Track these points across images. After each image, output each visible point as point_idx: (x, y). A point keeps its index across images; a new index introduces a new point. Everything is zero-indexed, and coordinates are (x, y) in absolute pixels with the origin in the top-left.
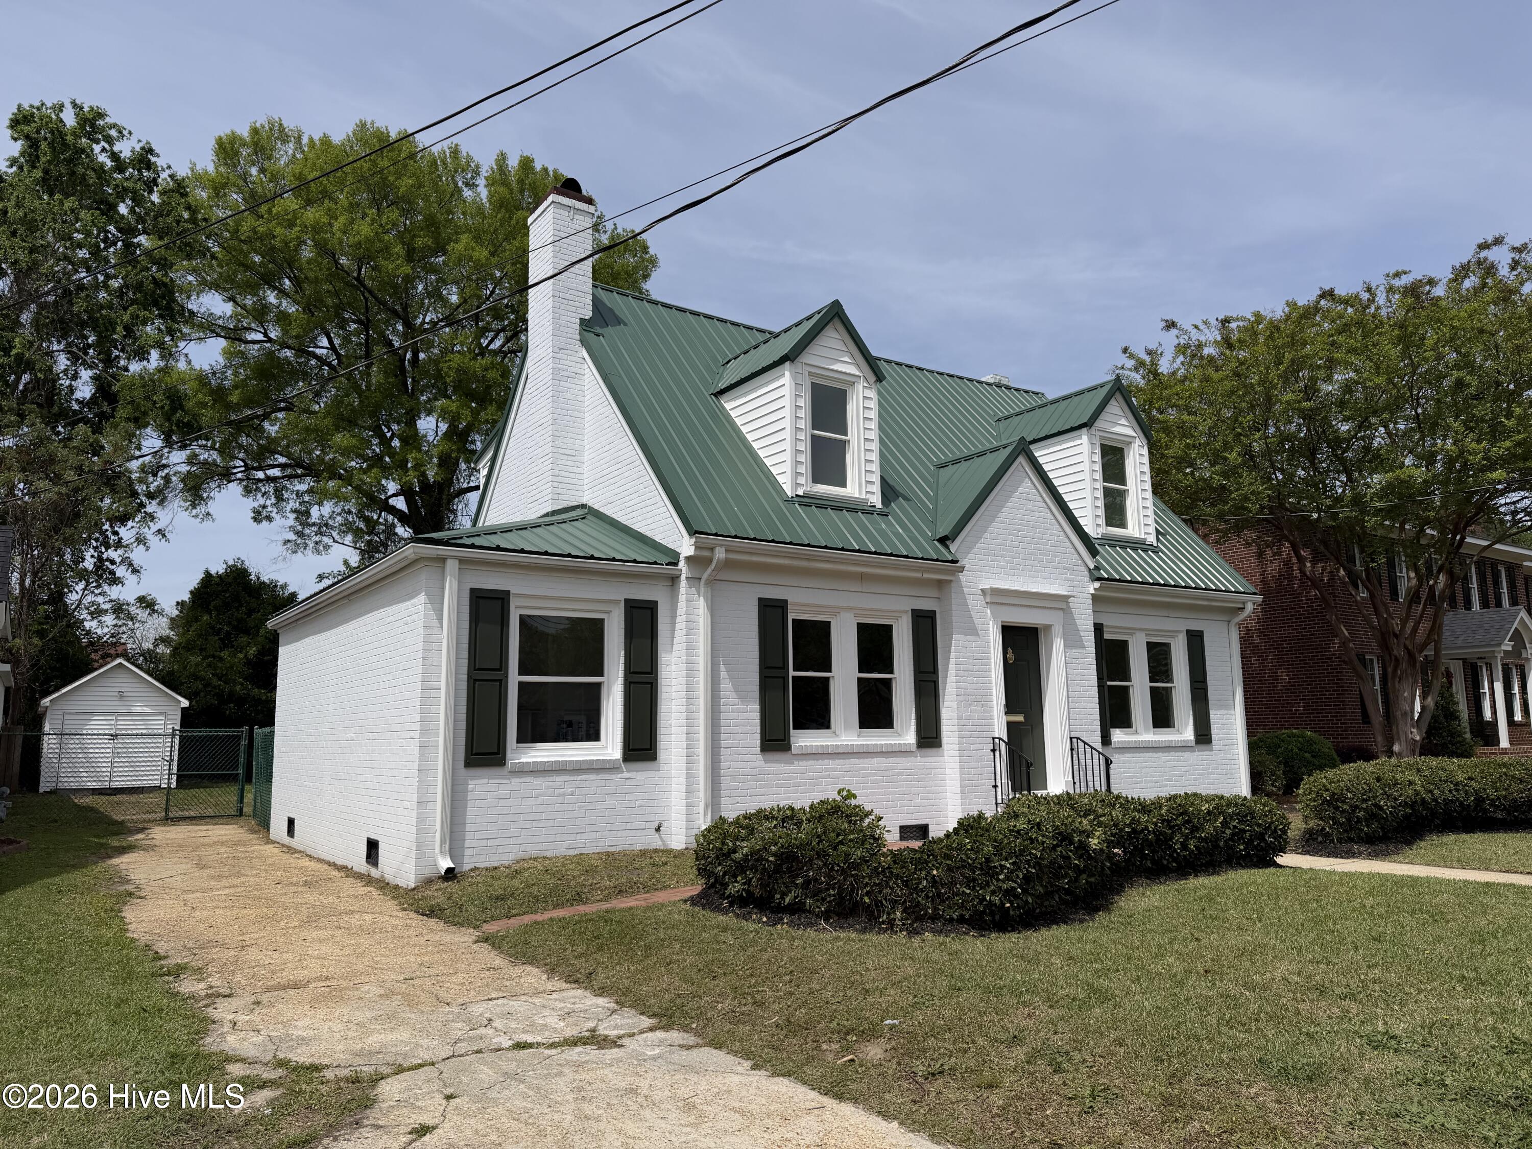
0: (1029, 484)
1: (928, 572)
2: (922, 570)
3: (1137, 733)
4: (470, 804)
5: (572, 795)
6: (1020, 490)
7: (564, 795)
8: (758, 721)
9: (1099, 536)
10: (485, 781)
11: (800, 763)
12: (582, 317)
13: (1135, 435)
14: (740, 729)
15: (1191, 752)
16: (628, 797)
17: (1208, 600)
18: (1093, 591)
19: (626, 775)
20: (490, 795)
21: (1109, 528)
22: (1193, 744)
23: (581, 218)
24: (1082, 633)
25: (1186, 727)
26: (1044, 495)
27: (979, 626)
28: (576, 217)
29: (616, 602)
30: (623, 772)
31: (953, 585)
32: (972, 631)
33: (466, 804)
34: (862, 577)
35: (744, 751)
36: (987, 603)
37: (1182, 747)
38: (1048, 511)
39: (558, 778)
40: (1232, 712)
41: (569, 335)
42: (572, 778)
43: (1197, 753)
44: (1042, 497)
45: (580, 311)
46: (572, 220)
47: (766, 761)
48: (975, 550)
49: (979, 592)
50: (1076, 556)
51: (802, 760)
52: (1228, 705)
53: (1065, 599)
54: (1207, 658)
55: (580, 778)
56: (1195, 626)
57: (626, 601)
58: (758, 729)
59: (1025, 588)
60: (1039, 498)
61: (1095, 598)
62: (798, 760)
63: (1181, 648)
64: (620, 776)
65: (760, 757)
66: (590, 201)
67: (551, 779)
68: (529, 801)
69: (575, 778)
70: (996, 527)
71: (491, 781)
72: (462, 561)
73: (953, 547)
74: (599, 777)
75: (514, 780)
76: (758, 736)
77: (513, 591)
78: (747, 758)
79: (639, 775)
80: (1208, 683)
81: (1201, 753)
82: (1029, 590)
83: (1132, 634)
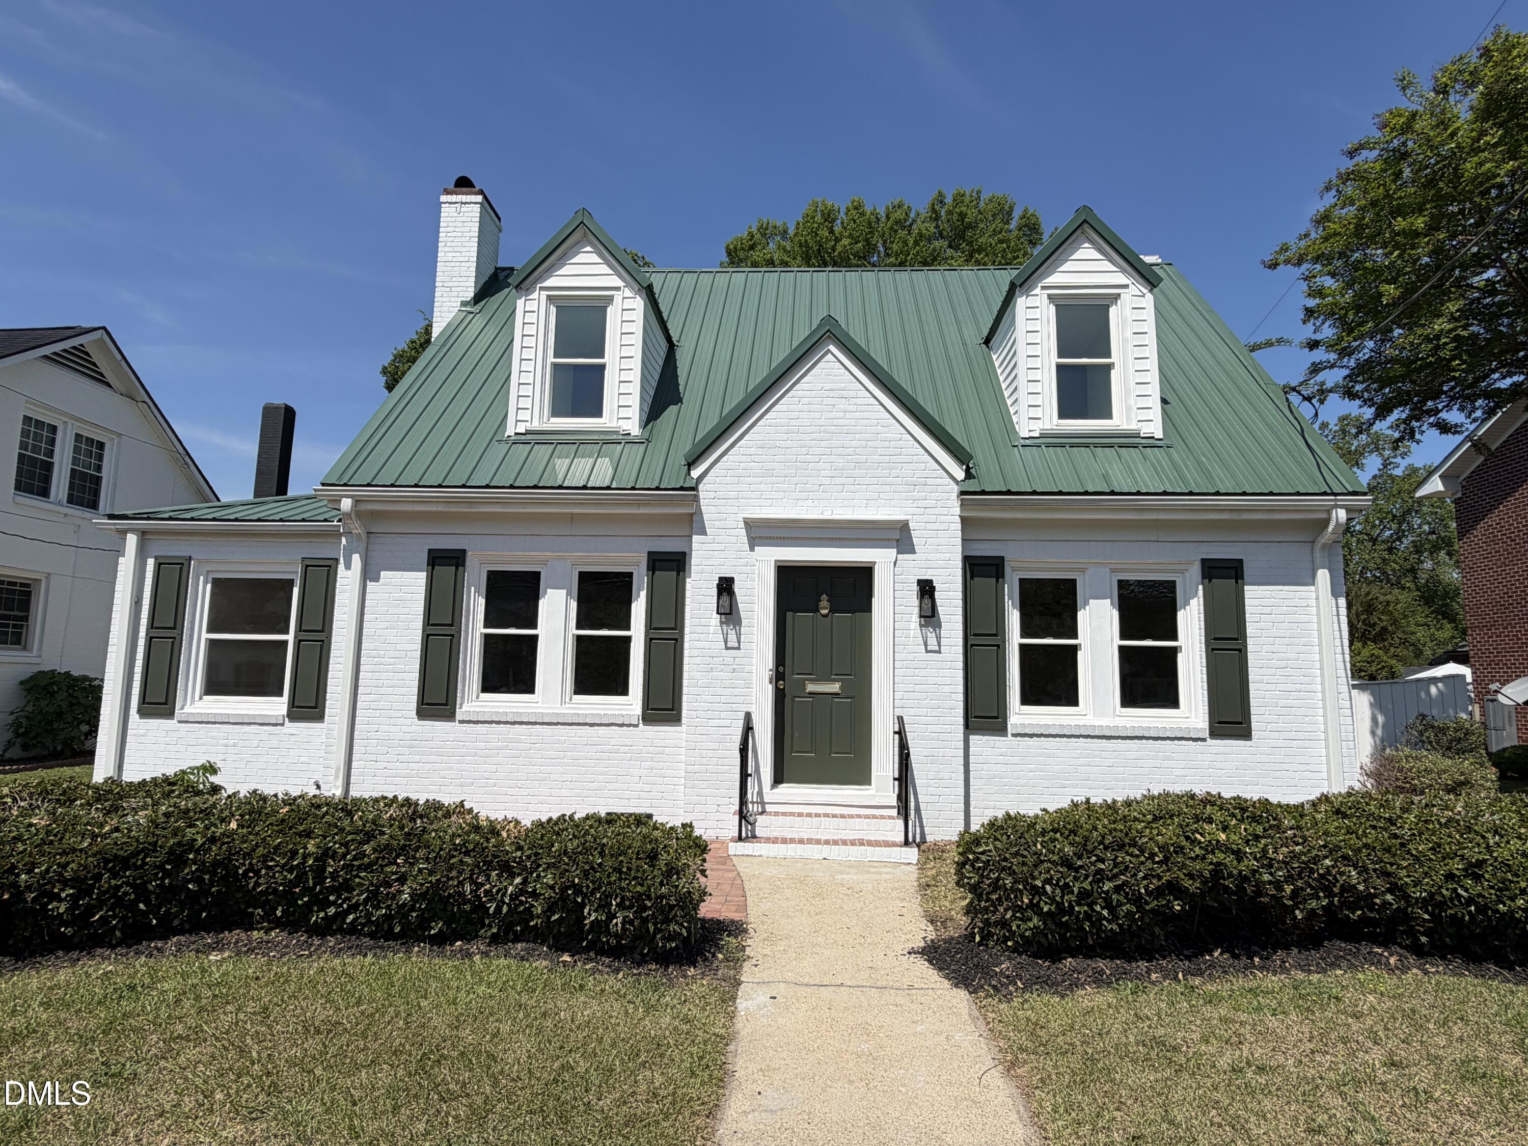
3: (1083, 714)
11: (469, 730)
13: (1128, 282)
15: (1199, 746)
18: (960, 511)
19: (289, 732)
21: (1067, 421)
22: (1205, 735)
30: (286, 729)
43: (1213, 750)
47: (423, 727)
51: (471, 728)
53: (901, 526)
54: (1248, 600)
56: (1222, 552)
61: (966, 522)
62: (467, 727)
65: (417, 722)
73: (697, 471)
80: (1249, 641)
81: (1223, 750)
82: (836, 517)
83: (1084, 572)
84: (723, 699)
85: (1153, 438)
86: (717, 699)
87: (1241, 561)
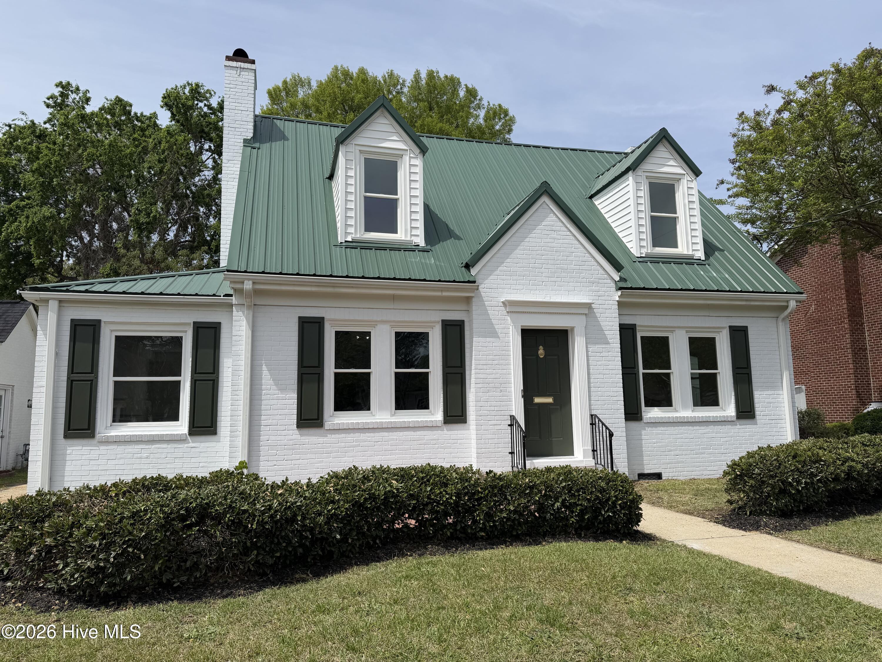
0: (554, 218)
1: (448, 291)
2: (442, 290)
3: (676, 411)
4: (68, 463)
5: (147, 458)
6: (544, 223)
7: (141, 458)
8: (295, 406)
9: (644, 255)
10: (80, 448)
11: (333, 436)
12: (245, 138)
13: (684, 172)
14: (280, 412)
15: (732, 425)
16: (193, 460)
17: (746, 300)
18: (617, 299)
19: (191, 445)
20: (84, 457)
21: (657, 249)
22: (735, 419)
23: (246, 73)
24: (606, 332)
25: (729, 406)
26: (568, 226)
27: (499, 331)
28: (242, 73)
29: (188, 324)
30: (189, 443)
31: (474, 299)
32: (493, 333)
33: (65, 463)
34: (394, 298)
35: (282, 428)
36: (508, 312)
37: (724, 422)
38: (572, 238)
39: (136, 447)
40: (781, 392)
41: (235, 151)
42: (147, 447)
43: (738, 426)
44: (567, 227)
45: (243, 134)
46: (239, 75)
47: (301, 435)
48: (497, 272)
49: (501, 304)
50: (601, 271)
51: (334, 434)
52: (776, 385)
53: (589, 306)
54: (751, 349)
55: (153, 446)
56: (738, 322)
57: (194, 323)
58: (295, 412)
59: (547, 299)
60: (565, 229)
61: (620, 304)
62: (331, 434)
63: (725, 340)
64: (186, 445)
65: (297, 432)
66: (253, 62)
67: (131, 447)
68: (113, 462)
69: (150, 446)
70: (518, 252)
71: (84, 448)
72: (61, 301)
73: (474, 271)
74: (169, 446)
75: (102, 448)
76: (295, 417)
77: (103, 320)
78: (284, 433)
79: (203, 445)
80: (752, 369)
81: (743, 426)
82: (552, 300)
83: (672, 332)
84: (496, 408)
85: (700, 259)
86: (492, 408)
87: (747, 327)
